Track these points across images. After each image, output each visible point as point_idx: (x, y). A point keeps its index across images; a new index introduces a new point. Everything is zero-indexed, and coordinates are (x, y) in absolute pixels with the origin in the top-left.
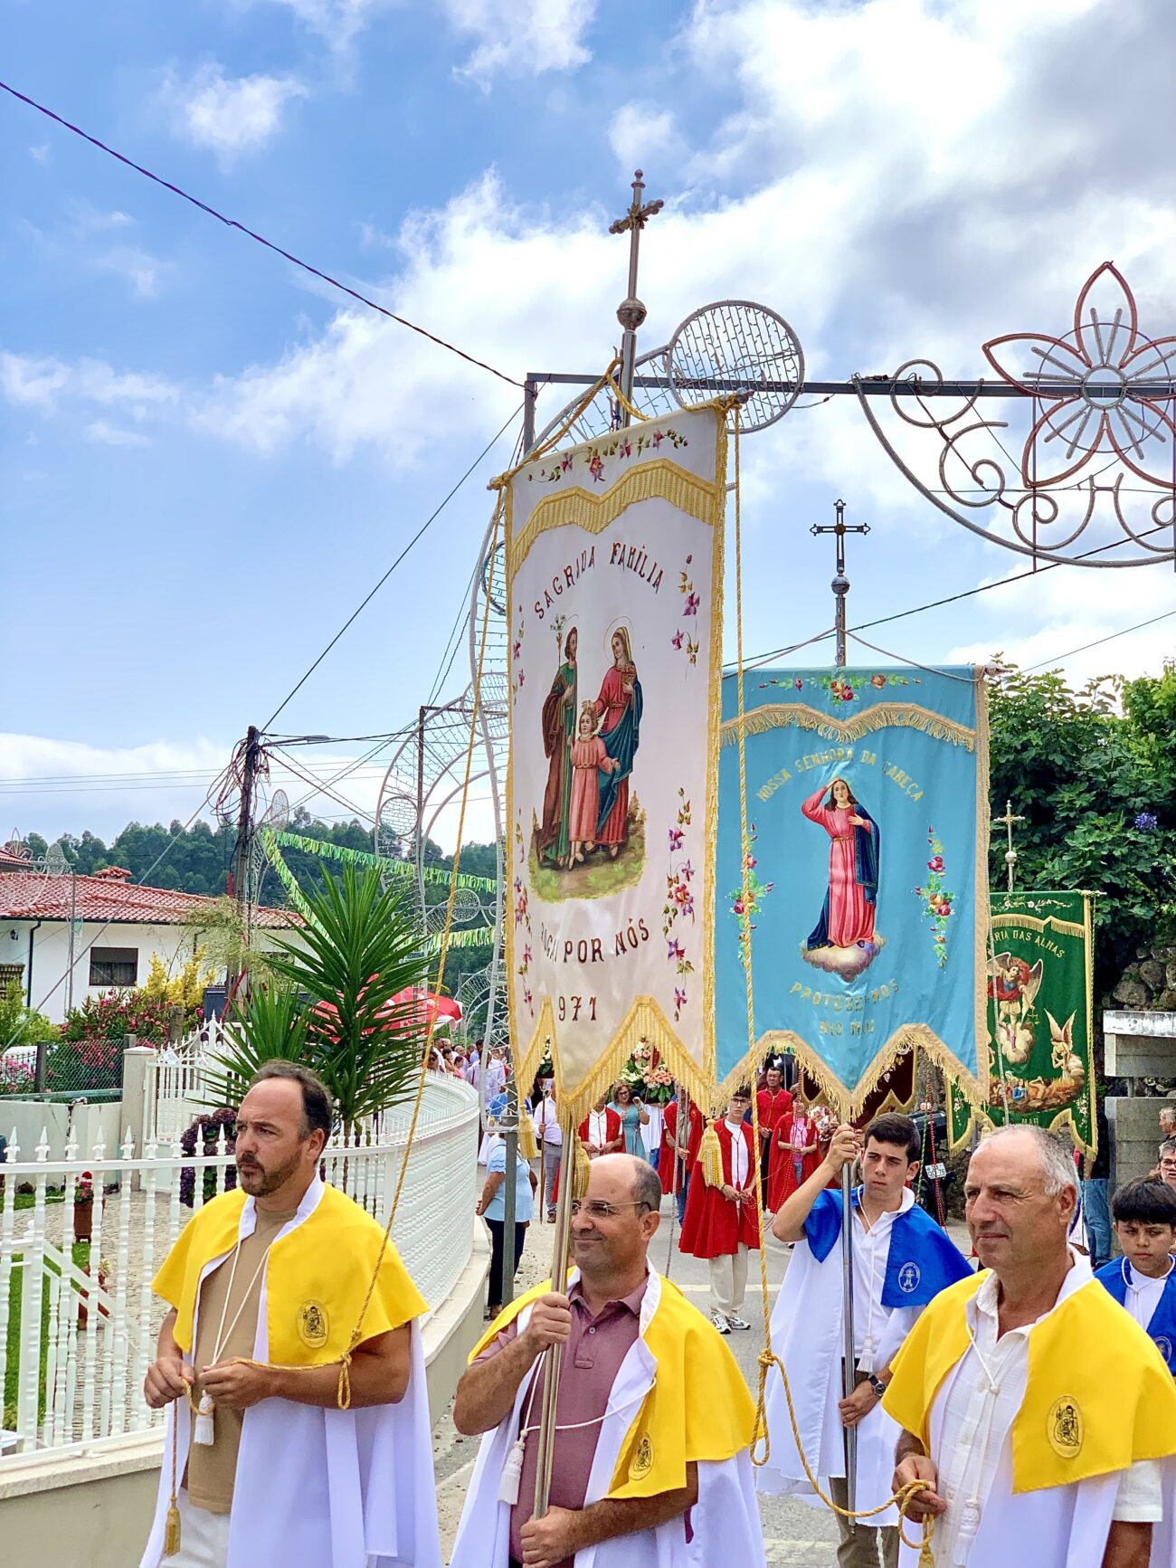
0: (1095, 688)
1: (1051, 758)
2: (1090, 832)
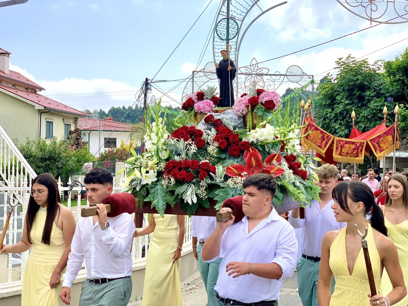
0: (376, 63)
1: (364, 83)
2: (375, 103)
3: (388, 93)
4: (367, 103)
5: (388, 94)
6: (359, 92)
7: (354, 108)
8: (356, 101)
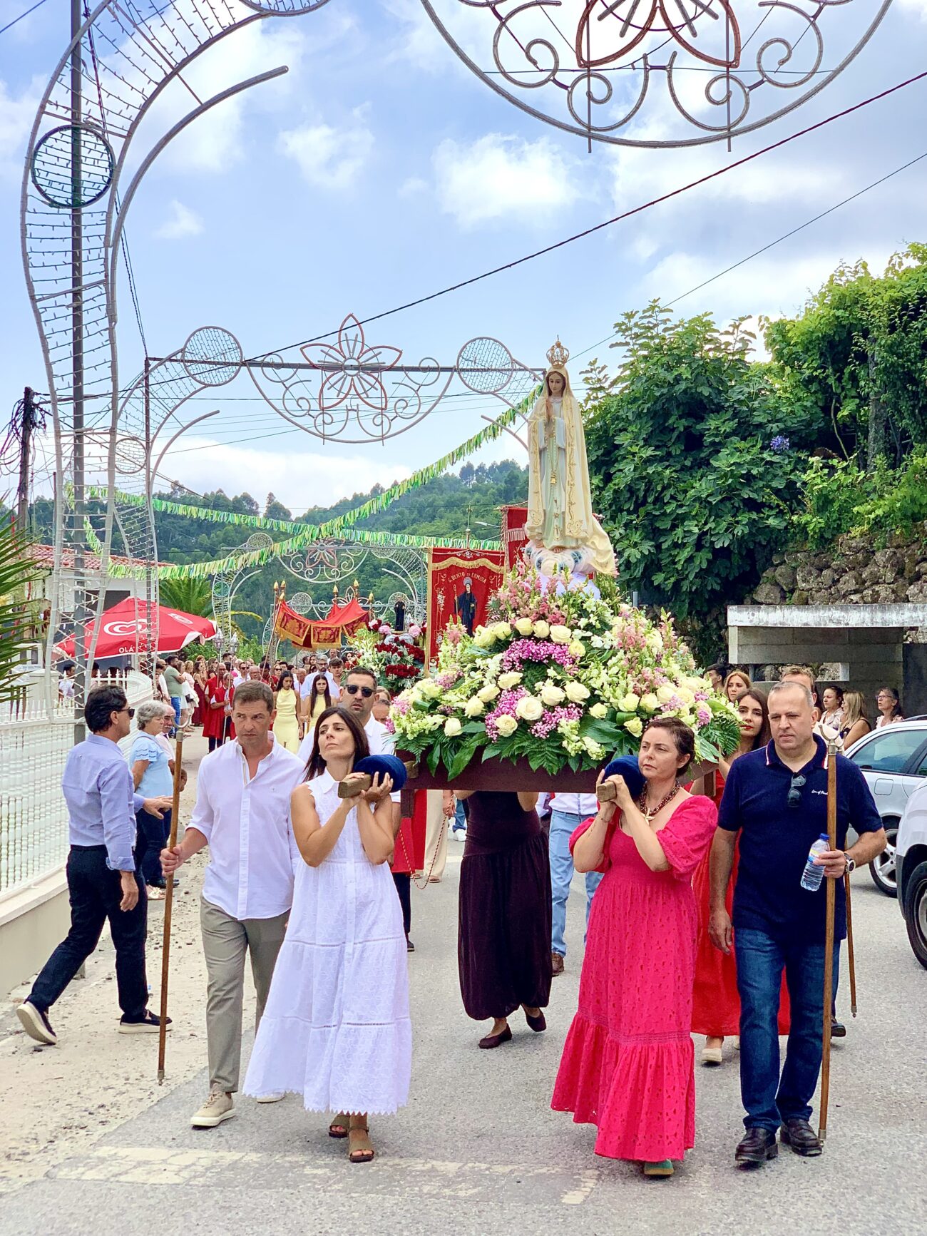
0: (737, 327)
1: (699, 390)
2: (731, 454)
3: (777, 421)
4: (711, 455)
5: (775, 427)
6: (684, 422)
7: (668, 471)
8: (676, 451)
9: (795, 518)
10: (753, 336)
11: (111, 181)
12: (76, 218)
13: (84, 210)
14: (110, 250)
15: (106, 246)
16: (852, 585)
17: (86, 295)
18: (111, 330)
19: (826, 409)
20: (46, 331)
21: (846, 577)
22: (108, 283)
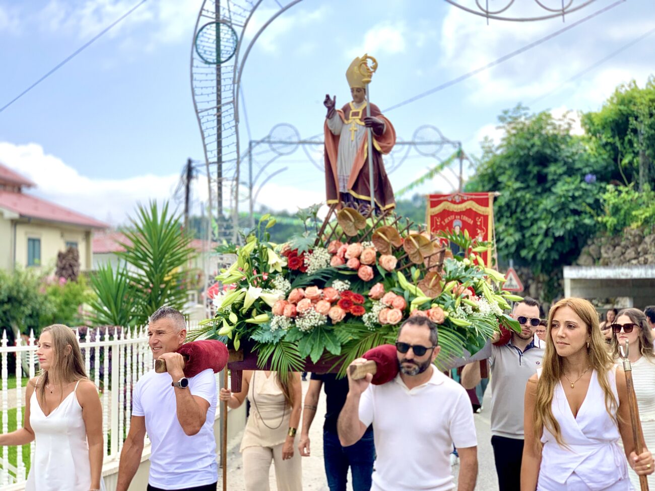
0: (566, 116)
1: (545, 151)
2: (564, 185)
3: (588, 166)
4: (552, 186)
5: (587, 170)
6: (537, 168)
8: (533, 183)
9: (600, 219)
10: (574, 121)
11: (236, 50)
12: (219, 69)
13: (222, 65)
14: (236, 86)
15: (234, 83)
16: (633, 255)
17: (223, 109)
18: (236, 126)
19: (615, 160)
20: (204, 128)
21: (629, 251)
22: (235, 102)
